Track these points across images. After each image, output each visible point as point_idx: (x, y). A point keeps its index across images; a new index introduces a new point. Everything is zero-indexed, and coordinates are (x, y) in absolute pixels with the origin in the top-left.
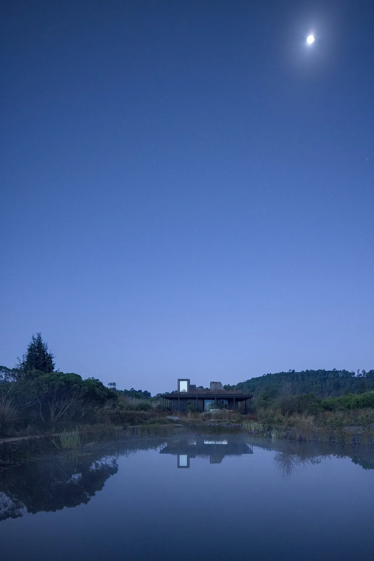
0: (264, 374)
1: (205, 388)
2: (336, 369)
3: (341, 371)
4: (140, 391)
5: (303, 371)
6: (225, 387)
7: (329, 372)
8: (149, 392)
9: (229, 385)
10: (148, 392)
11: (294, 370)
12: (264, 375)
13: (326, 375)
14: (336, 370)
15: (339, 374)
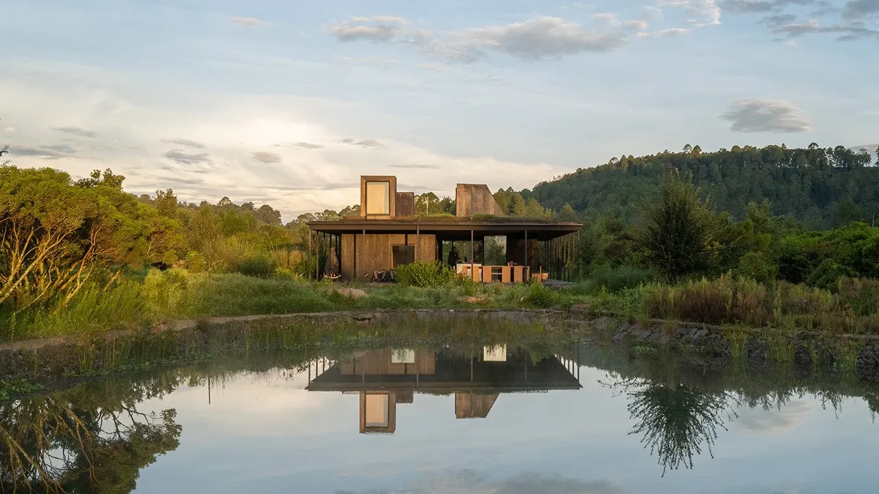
0: (613, 159)
1: (441, 200)
2: (815, 144)
3: (830, 149)
4: (249, 206)
5: (724, 150)
6: (500, 196)
7: (799, 152)
8: (274, 209)
9: (510, 188)
10: (271, 209)
11: (697, 147)
12: (614, 162)
13: (787, 160)
14: (816, 148)
15: (826, 159)
